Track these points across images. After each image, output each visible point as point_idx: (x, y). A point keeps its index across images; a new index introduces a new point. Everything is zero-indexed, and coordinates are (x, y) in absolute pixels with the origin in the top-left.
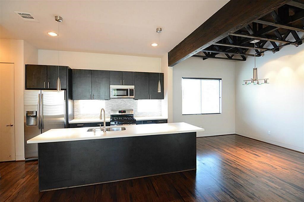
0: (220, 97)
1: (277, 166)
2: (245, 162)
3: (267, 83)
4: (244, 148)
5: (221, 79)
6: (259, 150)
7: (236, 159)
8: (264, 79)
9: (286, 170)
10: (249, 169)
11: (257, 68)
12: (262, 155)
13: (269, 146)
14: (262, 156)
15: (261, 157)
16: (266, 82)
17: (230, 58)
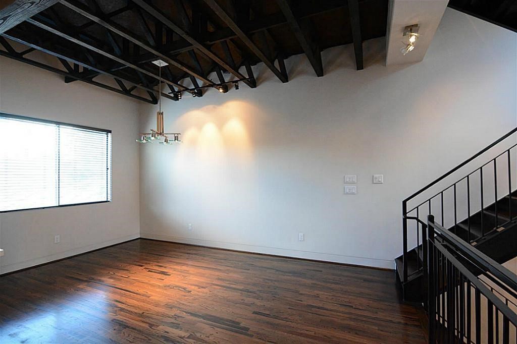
0: (108, 169)
1: (191, 285)
2: (139, 296)
3: (177, 140)
4: (146, 263)
5: (110, 132)
6: (171, 261)
7: (122, 295)
8: (175, 134)
9: (203, 289)
10: (141, 312)
11: (163, 112)
12: (175, 270)
13: (190, 250)
14: (174, 272)
15: (172, 275)
16: (176, 138)
17: (126, 92)
